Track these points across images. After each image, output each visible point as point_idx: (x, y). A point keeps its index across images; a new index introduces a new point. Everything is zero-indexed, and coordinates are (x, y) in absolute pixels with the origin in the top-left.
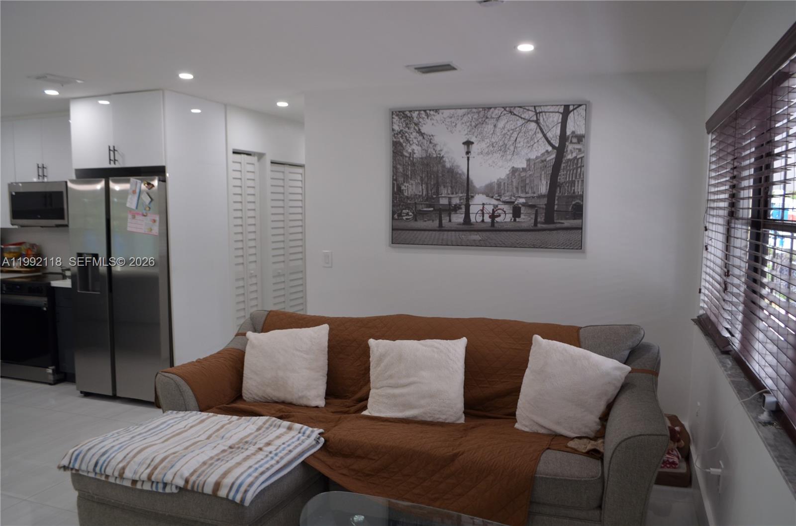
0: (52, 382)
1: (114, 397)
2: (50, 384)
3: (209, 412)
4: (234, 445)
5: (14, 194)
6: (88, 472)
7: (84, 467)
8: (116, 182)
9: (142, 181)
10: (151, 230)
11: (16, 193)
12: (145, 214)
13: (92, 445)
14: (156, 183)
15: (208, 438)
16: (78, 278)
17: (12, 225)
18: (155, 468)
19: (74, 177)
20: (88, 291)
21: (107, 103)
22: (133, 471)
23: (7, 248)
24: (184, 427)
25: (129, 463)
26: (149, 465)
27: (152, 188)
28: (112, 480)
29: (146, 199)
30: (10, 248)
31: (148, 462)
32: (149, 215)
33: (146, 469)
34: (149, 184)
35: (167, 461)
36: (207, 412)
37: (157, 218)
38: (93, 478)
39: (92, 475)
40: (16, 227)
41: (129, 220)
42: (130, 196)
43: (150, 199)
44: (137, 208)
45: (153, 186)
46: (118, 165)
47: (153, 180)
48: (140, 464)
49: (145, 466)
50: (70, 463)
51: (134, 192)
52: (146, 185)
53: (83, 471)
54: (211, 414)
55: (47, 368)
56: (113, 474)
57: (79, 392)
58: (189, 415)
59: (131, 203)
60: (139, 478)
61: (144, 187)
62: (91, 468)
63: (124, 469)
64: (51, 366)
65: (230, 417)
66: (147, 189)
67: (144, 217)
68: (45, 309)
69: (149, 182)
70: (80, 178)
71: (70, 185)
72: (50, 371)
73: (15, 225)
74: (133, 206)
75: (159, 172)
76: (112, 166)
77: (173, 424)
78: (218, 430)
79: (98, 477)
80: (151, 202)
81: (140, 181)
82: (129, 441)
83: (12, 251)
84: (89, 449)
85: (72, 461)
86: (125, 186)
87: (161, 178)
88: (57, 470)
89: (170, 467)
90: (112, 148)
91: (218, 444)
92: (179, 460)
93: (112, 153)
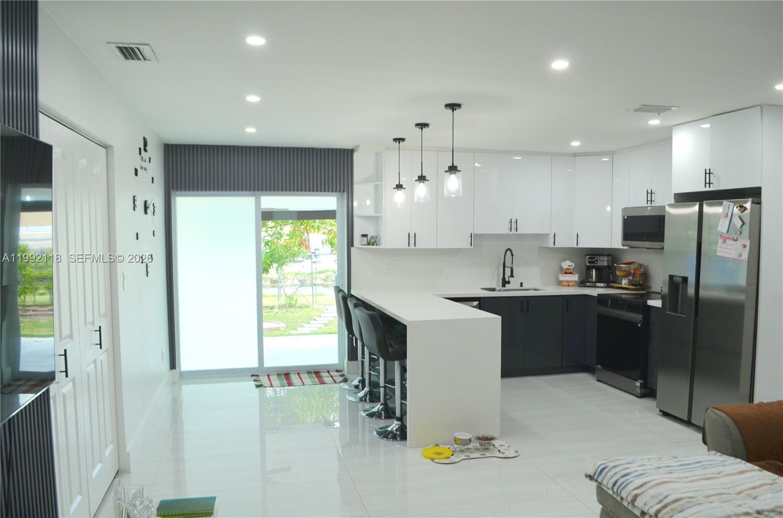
0: (639, 395)
1: (688, 423)
2: (637, 397)
3: (755, 465)
4: (764, 511)
5: (626, 217)
6: (608, 488)
7: (605, 482)
8: (710, 205)
9: (735, 203)
10: (741, 255)
11: (627, 217)
12: (736, 239)
13: (618, 464)
14: (748, 205)
15: (739, 493)
16: (668, 298)
17: (623, 246)
18: (665, 507)
19: (673, 202)
20: (677, 313)
21: (708, 126)
22: (644, 502)
23: (618, 267)
24: (718, 472)
25: (643, 492)
26: (661, 501)
27: (744, 211)
28: (625, 503)
29: (738, 223)
30: (622, 267)
31: (661, 497)
32: (739, 239)
33: (657, 504)
34: (741, 207)
35: (679, 503)
36: (752, 464)
37: (748, 243)
38: (610, 495)
39: (610, 492)
40: (627, 248)
41: (719, 245)
42: (722, 220)
43: (741, 223)
44: (728, 232)
45: (746, 209)
46: (713, 188)
47: (746, 202)
48: (653, 497)
49: (657, 501)
50: (595, 474)
51: (727, 215)
52: (739, 208)
53: (604, 486)
54: (756, 468)
55: (637, 381)
56: (626, 499)
57: (658, 410)
58: (731, 462)
59: (723, 227)
60: (648, 511)
61: (736, 210)
62: (610, 486)
63: (636, 496)
64: (640, 380)
65: (776, 476)
66: (739, 212)
67: (735, 242)
68: (640, 325)
69: (742, 204)
70: (677, 202)
71: (668, 209)
72: (638, 384)
73: (626, 246)
74: (725, 230)
75: (755, 193)
76: (707, 189)
77: (708, 466)
78: (755, 488)
79: (615, 496)
80: (742, 225)
81: (733, 204)
82: (654, 471)
83: (624, 269)
84: (615, 467)
85: (597, 473)
86: (718, 210)
87: (756, 200)
88: (584, 477)
89: (679, 511)
90: (708, 172)
91: (745, 504)
92: (691, 507)
93: (708, 175)
